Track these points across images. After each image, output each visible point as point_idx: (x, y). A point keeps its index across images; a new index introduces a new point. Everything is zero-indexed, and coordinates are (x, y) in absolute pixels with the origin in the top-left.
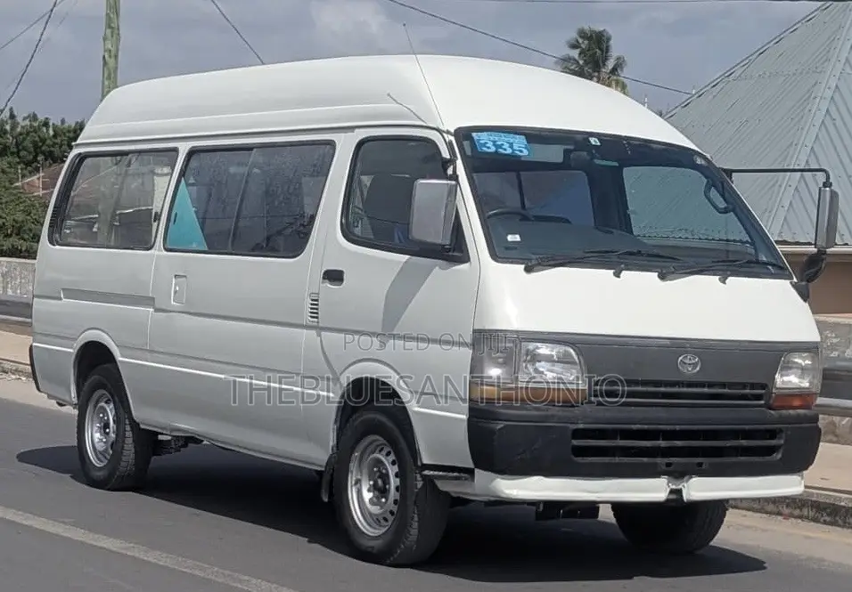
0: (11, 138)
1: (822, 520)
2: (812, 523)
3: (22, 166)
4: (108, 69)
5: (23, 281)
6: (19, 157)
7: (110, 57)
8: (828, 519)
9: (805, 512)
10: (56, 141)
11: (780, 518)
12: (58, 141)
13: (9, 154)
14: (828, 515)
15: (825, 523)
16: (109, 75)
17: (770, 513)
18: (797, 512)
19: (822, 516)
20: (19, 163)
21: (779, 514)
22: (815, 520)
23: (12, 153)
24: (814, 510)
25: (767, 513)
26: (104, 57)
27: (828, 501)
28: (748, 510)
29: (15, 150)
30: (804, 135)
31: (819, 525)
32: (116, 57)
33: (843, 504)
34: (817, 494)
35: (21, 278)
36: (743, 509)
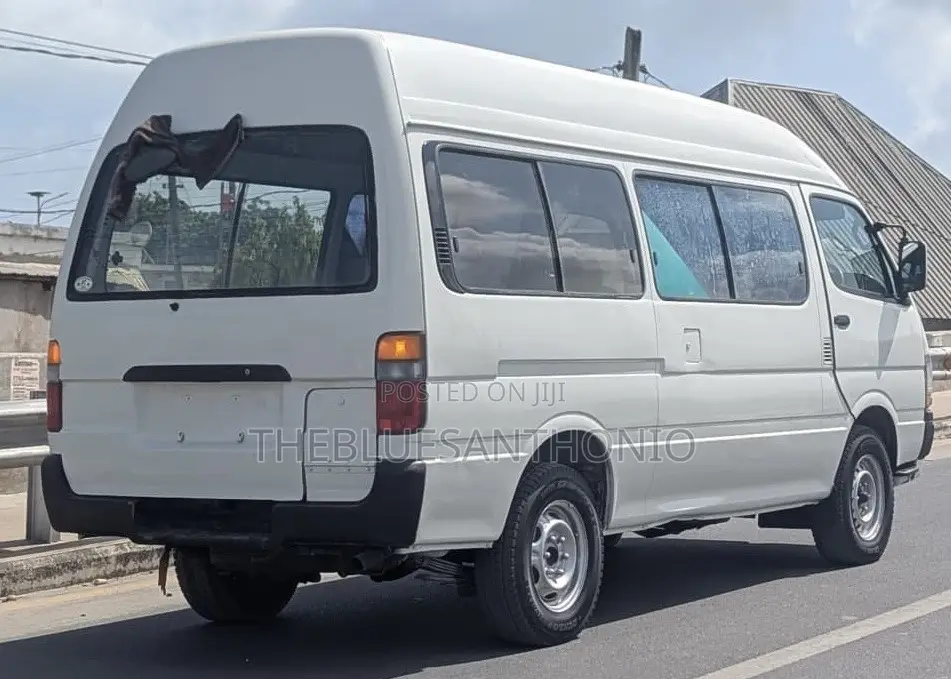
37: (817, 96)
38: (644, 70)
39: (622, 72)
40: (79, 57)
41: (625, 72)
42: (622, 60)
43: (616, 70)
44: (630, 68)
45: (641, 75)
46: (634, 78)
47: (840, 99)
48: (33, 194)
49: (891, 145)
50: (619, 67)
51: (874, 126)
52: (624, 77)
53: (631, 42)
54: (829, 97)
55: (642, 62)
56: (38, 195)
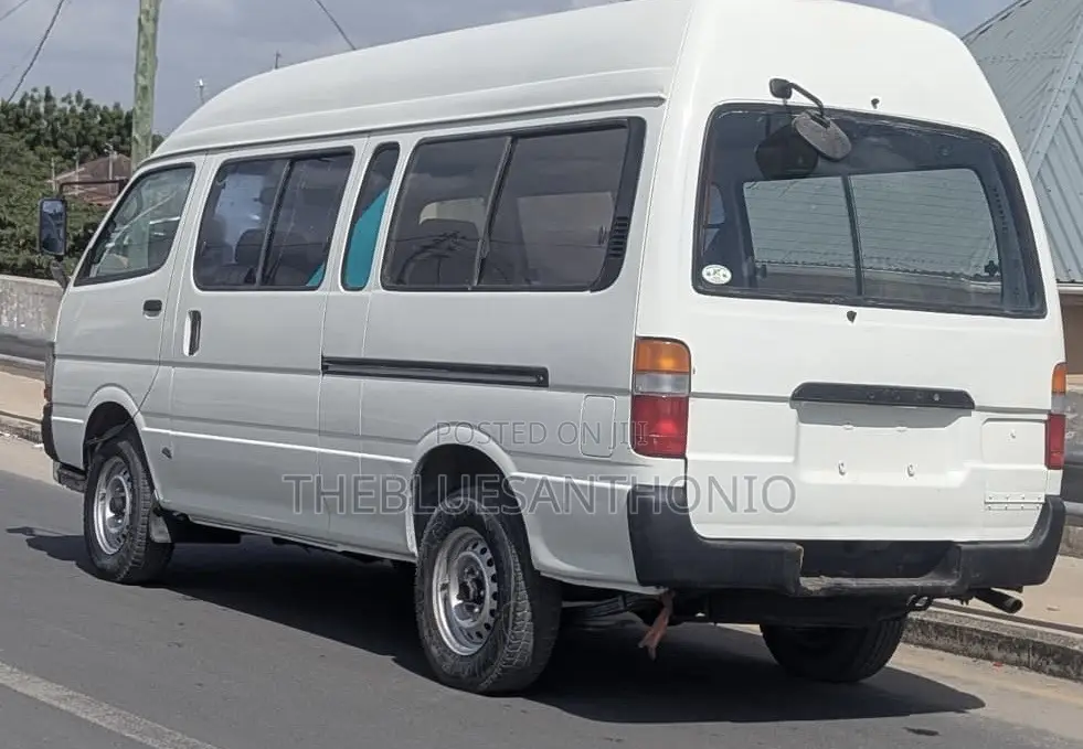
0: (46, 123)
1: (1047, 670)
2: (1033, 673)
3: (59, 158)
4: (145, 36)
5: (21, 306)
6: (56, 147)
7: (148, 20)
8: (1056, 668)
9: (1024, 657)
10: (102, 128)
11: (989, 663)
12: (105, 128)
13: (43, 143)
14: (1057, 662)
15: (1052, 673)
16: (146, 43)
17: (978, 656)
18: (1014, 656)
19: (1048, 663)
20: (55, 154)
21: (989, 658)
22: (1038, 669)
23: (47, 143)
24: (1037, 656)
25: (970, 655)
26: (140, 20)
27: (1055, 643)
28: (946, 651)
29: (50, 138)
30: (1035, 140)
31: (1043, 675)
32: (155, 20)
33: (1076, 648)
34: (1041, 633)
35: (19, 302)
36: (940, 648)
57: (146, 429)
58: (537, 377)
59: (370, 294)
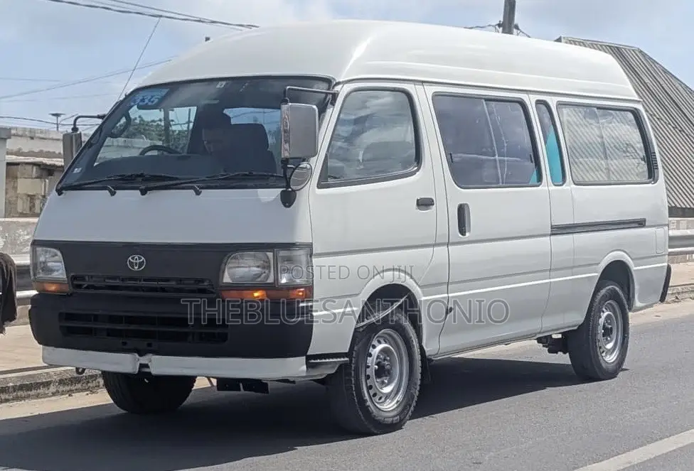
37: (625, 49)
38: (517, 27)
39: (501, 28)
40: (130, 12)
41: (503, 29)
42: (502, 20)
43: (497, 27)
44: (507, 26)
45: (515, 30)
46: (510, 32)
47: (641, 52)
48: (53, 115)
49: (677, 85)
50: (499, 25)
51: (666, 71)
52: (503, 32)
53: (508, 8)
54: (633, 51)
55: (516, 21)
56: (57, 115)
57: (423, 298)
58: (641, 223)
59: (568, 187)
